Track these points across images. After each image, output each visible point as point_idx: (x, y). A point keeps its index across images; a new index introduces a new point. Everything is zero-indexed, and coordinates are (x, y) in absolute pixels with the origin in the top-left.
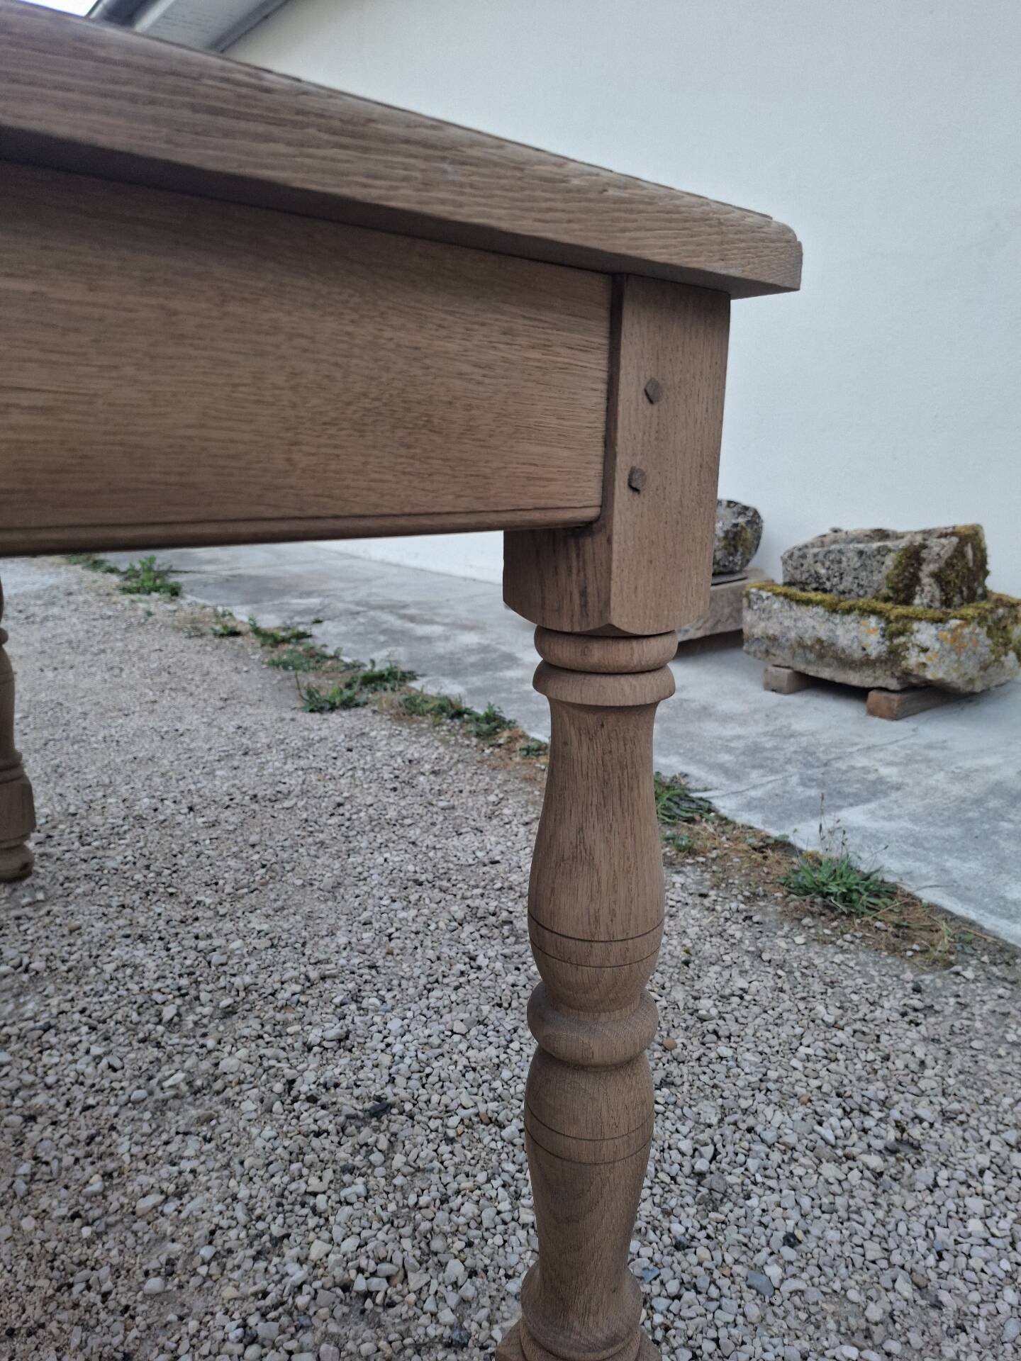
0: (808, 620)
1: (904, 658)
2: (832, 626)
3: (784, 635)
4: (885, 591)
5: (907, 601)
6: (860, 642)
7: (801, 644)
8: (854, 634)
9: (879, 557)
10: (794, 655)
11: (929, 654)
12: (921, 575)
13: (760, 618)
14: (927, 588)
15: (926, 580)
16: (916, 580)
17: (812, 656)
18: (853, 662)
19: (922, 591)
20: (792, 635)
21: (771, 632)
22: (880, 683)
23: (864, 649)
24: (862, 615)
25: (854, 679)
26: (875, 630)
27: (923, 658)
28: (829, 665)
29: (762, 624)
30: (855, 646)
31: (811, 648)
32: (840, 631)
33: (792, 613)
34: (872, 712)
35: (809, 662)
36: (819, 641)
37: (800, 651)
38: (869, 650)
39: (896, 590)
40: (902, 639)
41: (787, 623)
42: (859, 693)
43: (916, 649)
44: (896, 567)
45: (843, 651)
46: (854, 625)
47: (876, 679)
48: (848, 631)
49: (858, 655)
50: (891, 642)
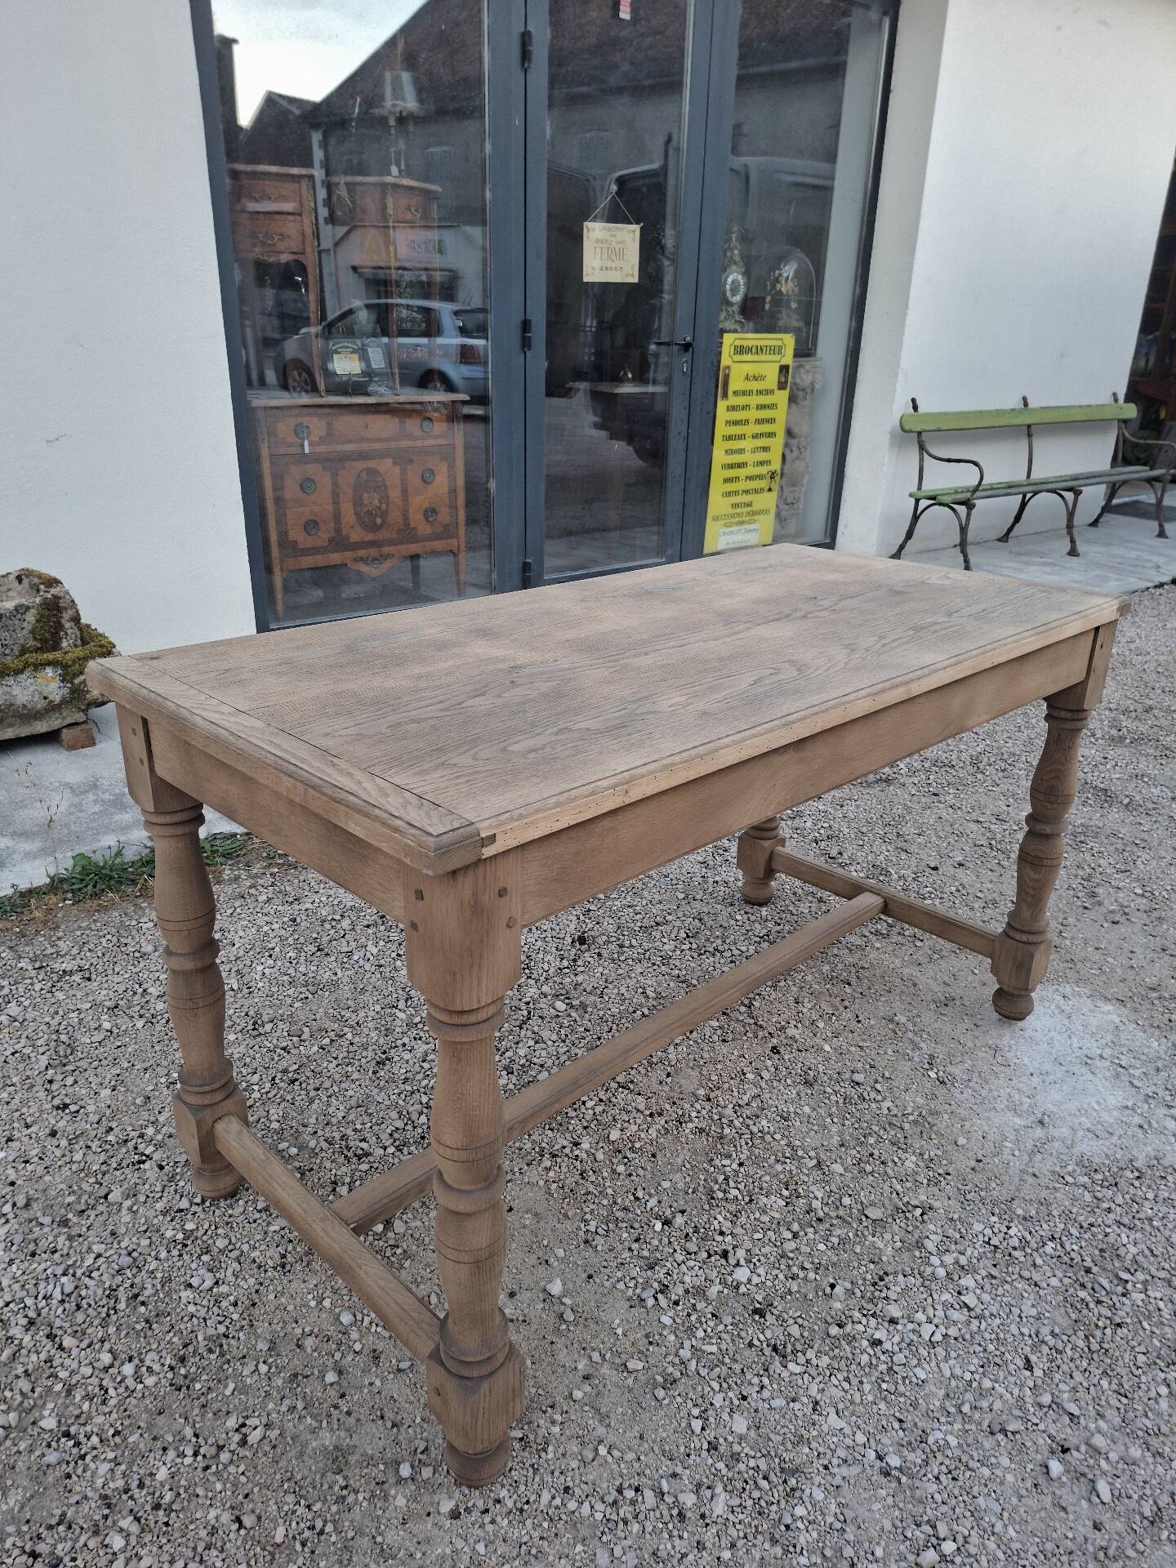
1: (88, 692)
2: (8, 689)
4: (31, 643)
5: (56, 647)
6: (40, 694)
8: (32, 688)
9: (19, 616)
12: (63, 621)
14: (69, 631)
15: (67, 625)
16: (59, 626)
18: (38, 712)
19: (66, 633)
22: (69, 720)
23: (45, 698)
24: (36, 670)
25: (41, 727)
26: (53, 678)
28: (12, 725)
30: (36, 699)
32: (16, 691)
34: (72, 747)
38: (51, 697)
39: (44, 641)
40: (81, 678)
42: (50, 738)
44: (37, 621)
45: (24, 706)
46: (30, 681)
47: (63, 718)
48: (25, 688)
49: (41, 705)
50: (72, 683)
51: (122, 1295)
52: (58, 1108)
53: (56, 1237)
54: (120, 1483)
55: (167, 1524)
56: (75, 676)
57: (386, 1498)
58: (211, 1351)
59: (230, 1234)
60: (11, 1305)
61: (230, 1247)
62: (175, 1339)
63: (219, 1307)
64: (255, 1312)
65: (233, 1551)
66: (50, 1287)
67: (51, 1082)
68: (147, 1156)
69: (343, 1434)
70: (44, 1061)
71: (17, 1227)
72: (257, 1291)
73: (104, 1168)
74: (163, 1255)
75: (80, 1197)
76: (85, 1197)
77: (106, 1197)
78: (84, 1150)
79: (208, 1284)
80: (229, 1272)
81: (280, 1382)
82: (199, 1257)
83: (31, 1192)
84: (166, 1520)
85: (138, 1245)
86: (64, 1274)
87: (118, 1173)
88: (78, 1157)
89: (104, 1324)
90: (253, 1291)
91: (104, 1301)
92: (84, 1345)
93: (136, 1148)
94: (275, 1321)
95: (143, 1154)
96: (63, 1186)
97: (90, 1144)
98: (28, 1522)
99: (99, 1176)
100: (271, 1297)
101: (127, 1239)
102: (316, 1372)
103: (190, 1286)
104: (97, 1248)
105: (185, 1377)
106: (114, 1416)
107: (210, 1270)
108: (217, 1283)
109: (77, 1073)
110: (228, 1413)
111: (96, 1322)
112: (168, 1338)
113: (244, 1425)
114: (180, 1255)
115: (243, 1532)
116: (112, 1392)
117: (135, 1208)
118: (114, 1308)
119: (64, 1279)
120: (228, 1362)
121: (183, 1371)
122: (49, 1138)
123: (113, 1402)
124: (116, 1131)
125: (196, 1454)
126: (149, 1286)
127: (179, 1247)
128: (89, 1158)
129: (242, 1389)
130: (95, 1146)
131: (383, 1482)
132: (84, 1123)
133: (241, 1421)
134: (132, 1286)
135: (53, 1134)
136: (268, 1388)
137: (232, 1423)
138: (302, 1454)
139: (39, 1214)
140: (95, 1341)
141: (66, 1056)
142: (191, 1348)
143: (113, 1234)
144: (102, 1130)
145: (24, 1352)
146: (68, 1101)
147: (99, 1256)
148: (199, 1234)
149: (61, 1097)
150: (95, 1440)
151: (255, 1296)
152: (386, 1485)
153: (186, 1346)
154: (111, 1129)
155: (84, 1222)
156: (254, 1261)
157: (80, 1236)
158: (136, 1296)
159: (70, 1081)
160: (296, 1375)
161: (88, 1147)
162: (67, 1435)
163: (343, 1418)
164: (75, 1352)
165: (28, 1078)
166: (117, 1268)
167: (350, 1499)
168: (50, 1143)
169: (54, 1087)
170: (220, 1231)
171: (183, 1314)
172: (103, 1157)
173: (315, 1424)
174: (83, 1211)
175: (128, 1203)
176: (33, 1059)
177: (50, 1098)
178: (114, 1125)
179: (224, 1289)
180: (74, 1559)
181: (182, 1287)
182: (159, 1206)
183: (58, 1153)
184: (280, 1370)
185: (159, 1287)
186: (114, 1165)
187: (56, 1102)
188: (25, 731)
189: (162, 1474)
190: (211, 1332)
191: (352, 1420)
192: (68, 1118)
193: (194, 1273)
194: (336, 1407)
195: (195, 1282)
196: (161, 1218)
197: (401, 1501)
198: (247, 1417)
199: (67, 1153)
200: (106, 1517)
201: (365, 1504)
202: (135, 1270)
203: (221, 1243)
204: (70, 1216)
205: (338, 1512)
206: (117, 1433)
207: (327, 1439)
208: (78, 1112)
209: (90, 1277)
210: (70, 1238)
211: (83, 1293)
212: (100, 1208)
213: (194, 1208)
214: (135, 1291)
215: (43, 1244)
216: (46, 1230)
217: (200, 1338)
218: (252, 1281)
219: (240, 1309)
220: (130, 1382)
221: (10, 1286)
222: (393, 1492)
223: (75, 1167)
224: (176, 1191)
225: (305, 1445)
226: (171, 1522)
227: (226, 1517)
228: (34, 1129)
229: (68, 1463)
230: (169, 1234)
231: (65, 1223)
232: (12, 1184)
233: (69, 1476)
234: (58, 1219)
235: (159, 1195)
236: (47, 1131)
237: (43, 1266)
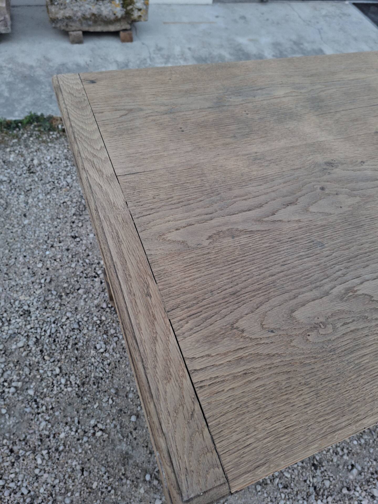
0: (87, 6)
1: (132, 15)
2: (99, 7)
3: (75, 15)
6: (113, 12)
7: (84, 18)
8: (110, 8)
10: (81, 24)
11: (142, 11)
13: (60, 9)
17: (91, 23)
18: (111, 21)
20: (79, 14)
21: (67, 15)
22: (124, 27)
23: (115, 14)
25: (112, 28)
26: (118, 5)
27: (140, 13)
28: (100, 25)
29: (62, 12)
30: (111, 14)
31: (89, 19)
32: (103, 8)
33: (78, 3)
34: (123, 41)
35: (89, 26)
36: (93, 15)
37: (84, 21)
38: (117, 14)
40: (130, 7)
41: (75, 9)
42: (116, 34)
43: (137, 10)
45: (106, 17)
46: (109, 4)
47: (121, 26)
48: (107, 7)
49: (112, 17)
50: (126, 9)
51: (71, 342)
52: (73, 237)
53: (56, 302)
54: (47, 433)
55: (58, 459)
56: (128, 5)
57: (136, 487)
58: (94, 384)
59: (117, 328)
60: (33, 330)
61: (115, 335)
62: (84, 372)
63: (103, 364)
64: (116, 371)
65: (77, 484)
66: (47, 327)
67: (73, 222)
68: (98, 275)
69: (130, 448)
70: (73, 211)
71: (43, 292)
72: (119, 361)
73: (81, 274)
74: (90, 328)
75: (69, 286)
76: (71, 286)
77: (78, 290)
78: (77, 262)
79: (102, 350)
80: (112, 347)
81: (115, 411)
82: (103, 334)
83: (53, 276)
84: (58, 457)
85: (83, 319)
86: (54, 323)
87: (85, 280)
88: (73, 265)
89: (61, 353)
90: (117, 361)
91: (64, 342)
92: (52, 360)
93: (95, 269)
94: (121, 379)
95: (97, 274)
96: (65, 277)
97: (79, 260)
98: (14, 434)
99: (78, 278)
100: (123, 366)
101: (80, 314)
102: (129, 413)
103: (96, 348)
104: (69, 314)
105: (83, 392)
106: (53, 399)
107: (105, 343)
108: (105, 351)
109: (84, 221)
110: (93, 416)
111: (58, 351)
112: (81, 370)
113: (96, 426)
114: (97, 330)
115: (83, 477)
116: (55, 387)
117: (87, 300)
118: (67, 347)
119: (53, 325)
120: (99, 392)
121: (82, 389)
122: (66, 251)
123: (55, 392)
124: (90, 257)
125: (76, 431)
126: (81, 341)
127: (97, 326)
128: (77, 267)
129: (100, 408)
130: (81, 262)
131: (138, 478)
132: (80, 248)
133: (96, 423)
134: (76, 338)
135: (68, 250)
136: (109, 412)
137: (93, 422)
138: (113, 449)
139: (52, 289)
140: (56, 360)
141: (82, 211)
142: (88, 379)
143: (76, 308)
144: (85, 254)
145: (31, 354)
146: (77, 235)
147: (68, 318)
148: (106, 323)
149: (75, 232)
150: (44, 408)
151: (117, 364)
152: (139, 480)
153: (86, 377)
154: (88, 255)
155: (67, 299)
156: (122, 345)
157: (64, 305)
158: (76, 344)
159: (80, 225)
160: (121, 410)
161: (78, 261)
162: (35, 401)
163: (133, 440)
164: (48, 362)
165: (66, 217)
166: (72, 328)
167: (124, 481)
168: (66, 253)
169: (74, 226)
170: (114, 325)
171: (89, 361)
172: (82, 269)
173: (121, 438)
174: (68, 294)
175: (85, 296)
176: (70, 209)
177: (71, 230)
178: (90, 253)
179: (107, 355)
180: (24, 460)
181: (93, 348)
182: (96, 302)
183: (67, 261)
184: (117, 405)
185: (85, 343)
186: (85, 275)
187: (73, 234)
188: (105, 29)
189: (62, 435)
190: (97, 374)
191: (135, 442)
192: (75, 243)
193: (99, 342)
194: (131, 433)
195: (98, 346)
196: (95, 308)
197: (142, 491)
198: (98, 422)
199: (70, 262)
200: (39, 446)
201: (129, 486)
202: (79, 331)
203: (112, 331)
204: (63, 294)
205: (118, 485)
206: (52, 408)
207: (124, 447)
208: (79, 242)
209: (62, 328)
210: (61, 305)
211: (58, 335)
212: (75, 294)
213: (108, 309)
214: (76, 341)
215: (51, 304)
216: (54, 297)
217: (92, 375)
218: (118, 355)
219: (110, 367)
220: (62, 386)
221: (34, 320)
222: (140, 485)
223: (71, 270)
224: (103, 297)
225: (115, 446)
226: (60, 459)
227: (78, 467)
228: (61, 244)
229: (33, 414)
230: (95, 319)
231: (61, 297)
232: (48, 269)
233: (32, 420)
234: (59, 294)
235: (97, 297)
236: (66, 247)
237: (48, 315)
